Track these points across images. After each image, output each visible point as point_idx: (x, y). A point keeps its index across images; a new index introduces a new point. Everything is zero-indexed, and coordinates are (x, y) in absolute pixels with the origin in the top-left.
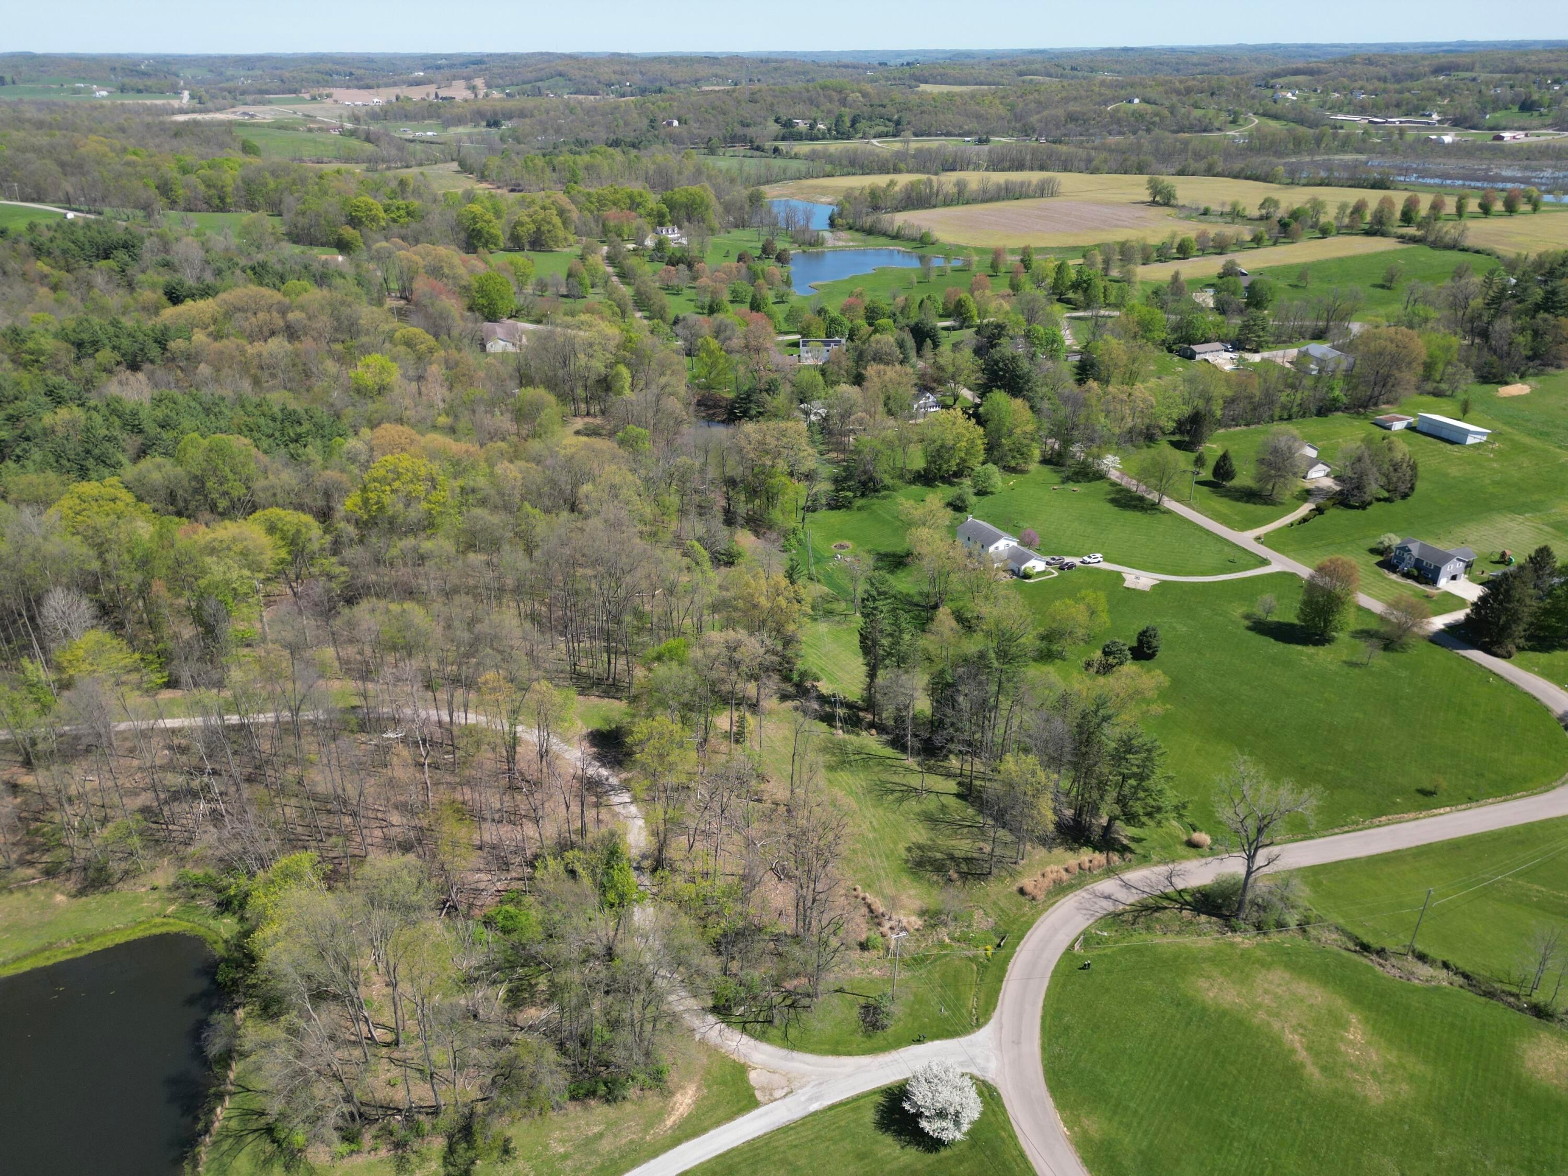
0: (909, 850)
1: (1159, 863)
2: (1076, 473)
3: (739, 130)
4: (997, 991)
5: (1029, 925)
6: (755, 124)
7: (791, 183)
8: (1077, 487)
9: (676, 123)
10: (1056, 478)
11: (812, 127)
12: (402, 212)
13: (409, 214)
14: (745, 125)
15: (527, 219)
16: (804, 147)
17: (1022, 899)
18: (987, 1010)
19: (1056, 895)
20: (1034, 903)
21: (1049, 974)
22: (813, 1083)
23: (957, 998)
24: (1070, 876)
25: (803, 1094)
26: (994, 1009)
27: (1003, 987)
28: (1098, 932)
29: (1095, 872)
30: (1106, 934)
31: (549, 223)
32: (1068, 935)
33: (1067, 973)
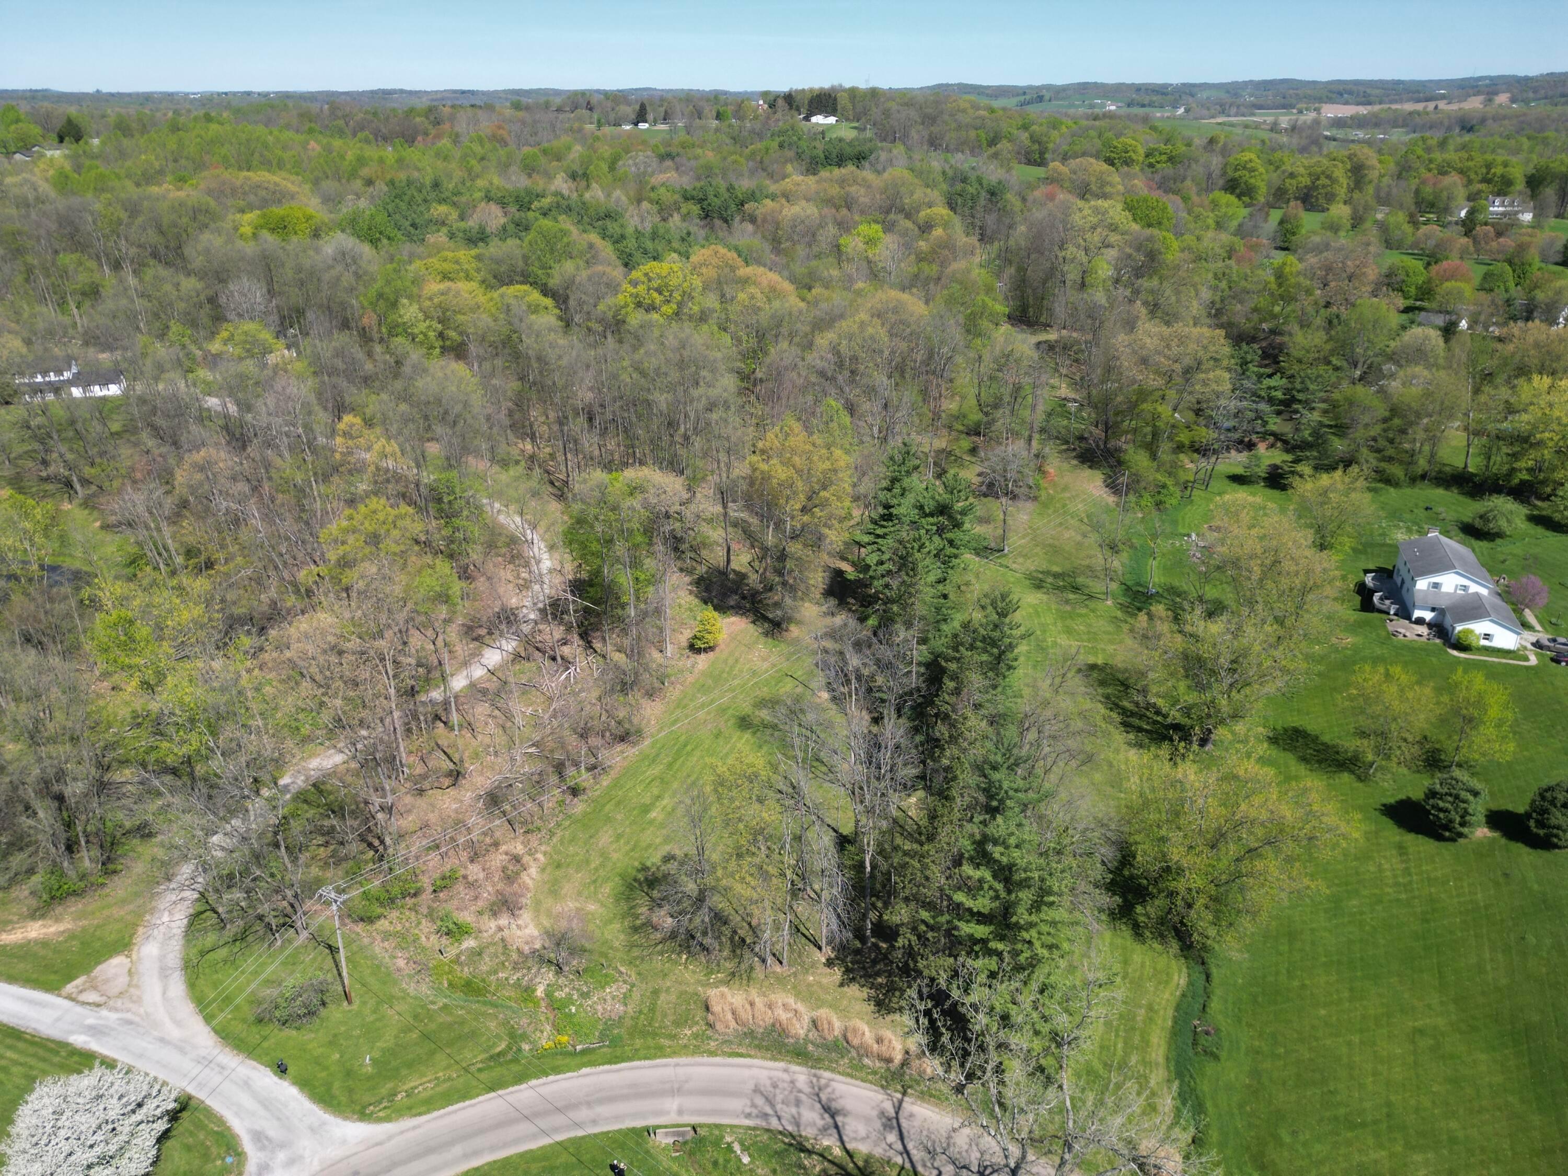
13: (1171, 159)
17: (699, 1014)
18: (410, 1108)
19: (759, 1047)
20: (709, 1033)
21: (560, 1137)
22: (129, 1016)
23: (410, 1065)
24: (813, 1035)
25: (100, 1018)
26: (420, 1114)
27: (481, 1098)
28: (737, 1147)
29: (866, 1061)
30: (746, 1160)
31: (1329, 177)
32: (680, 1112)
33: (586, 1158)
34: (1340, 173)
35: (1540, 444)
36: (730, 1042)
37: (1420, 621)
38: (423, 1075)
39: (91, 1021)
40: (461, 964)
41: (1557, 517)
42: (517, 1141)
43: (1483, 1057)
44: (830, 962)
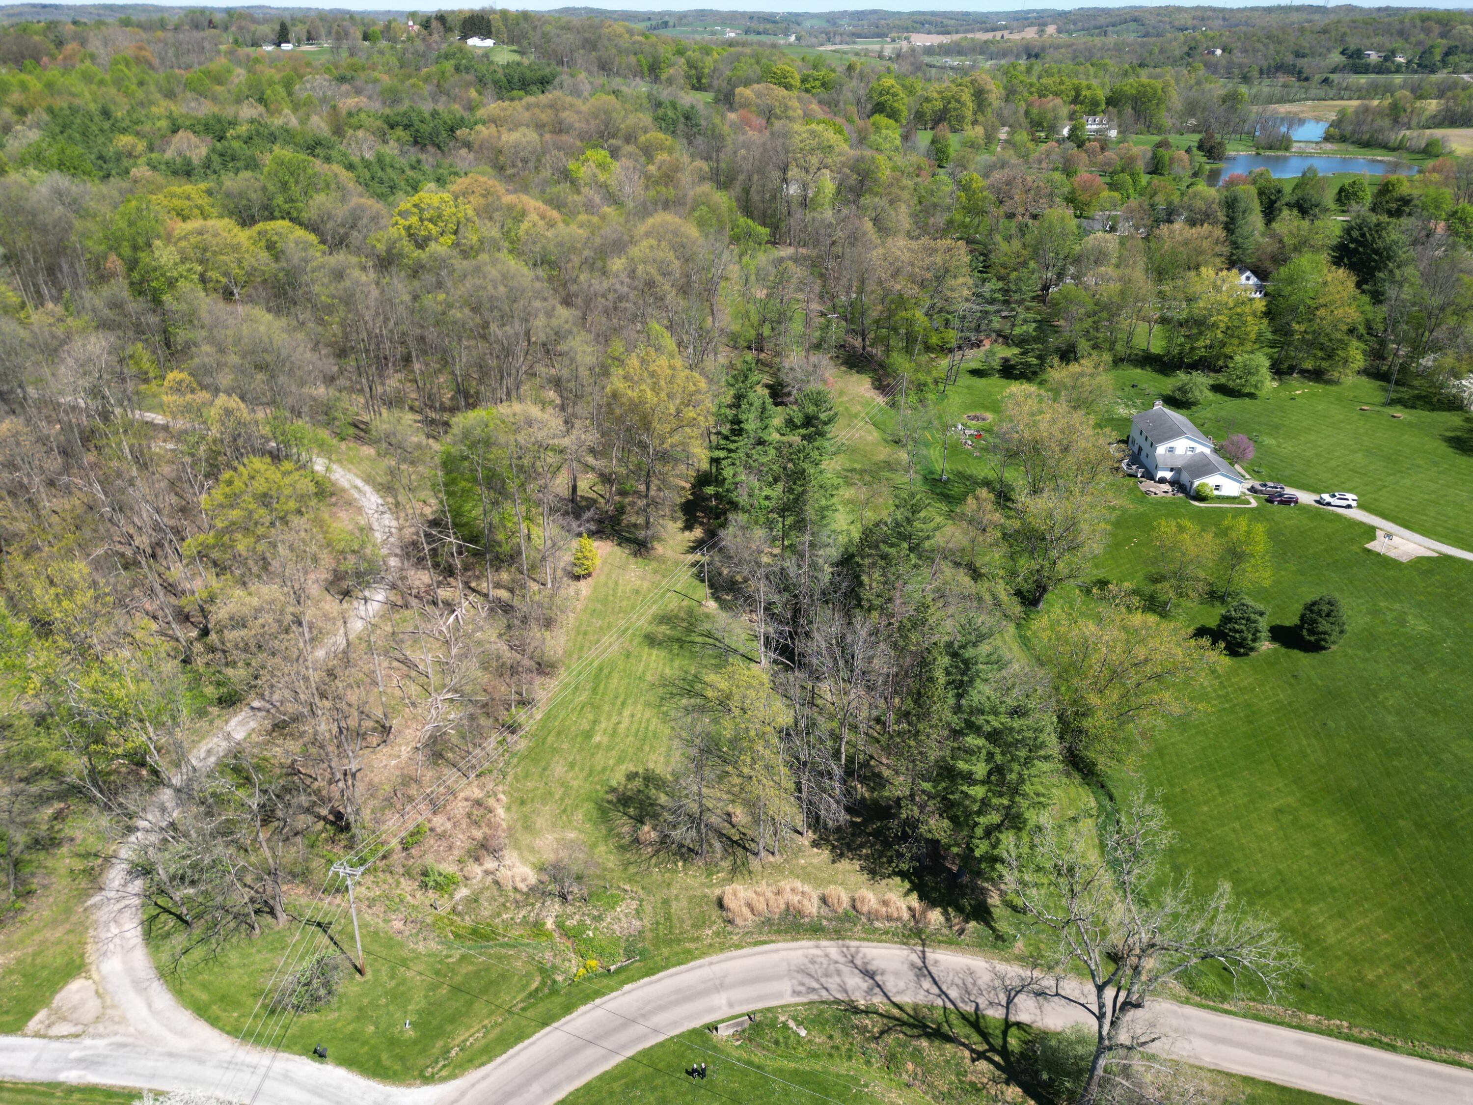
0: (631, 777)
1: (1020, 959)
2: (1418, 397)
3: (1289, 59)
4: (520, 1037)
5: (688, 956)
6: (1313, 55)
7: (1310, 103)
8: (1400, 413)
9: (1219, 52)
10: (1380, 397)
11: (1386, 59)
12: (817, 83)
13: (824, 85)
14: (1298, 55)
15: (935, 95)
16: (1363, 80)
17: (715, 913)
18: (470, 1061)
19: (779, 932)
20: (729, 928)
21: (630, 1053)
22: (118, 1039)
23: (452, 1020)
24: (824, 911)
25: (85, 1048)
26: (483, 1064)
27: (537, 1035)
28: (792, 1024)
29: (877, 924)
30: (803, 1033)
31: (958, 101)
32: (731, 1005)
33: (661, 1065)
34: (966, 97)
35: (1215, 325)
36: (752, 933)
37: (1162, 481)
38: (469, 1027)
39: (75, 1054)
40: (459, 914)
42: (589, 1066)
43: (1329, 821)
44: (815, 844)
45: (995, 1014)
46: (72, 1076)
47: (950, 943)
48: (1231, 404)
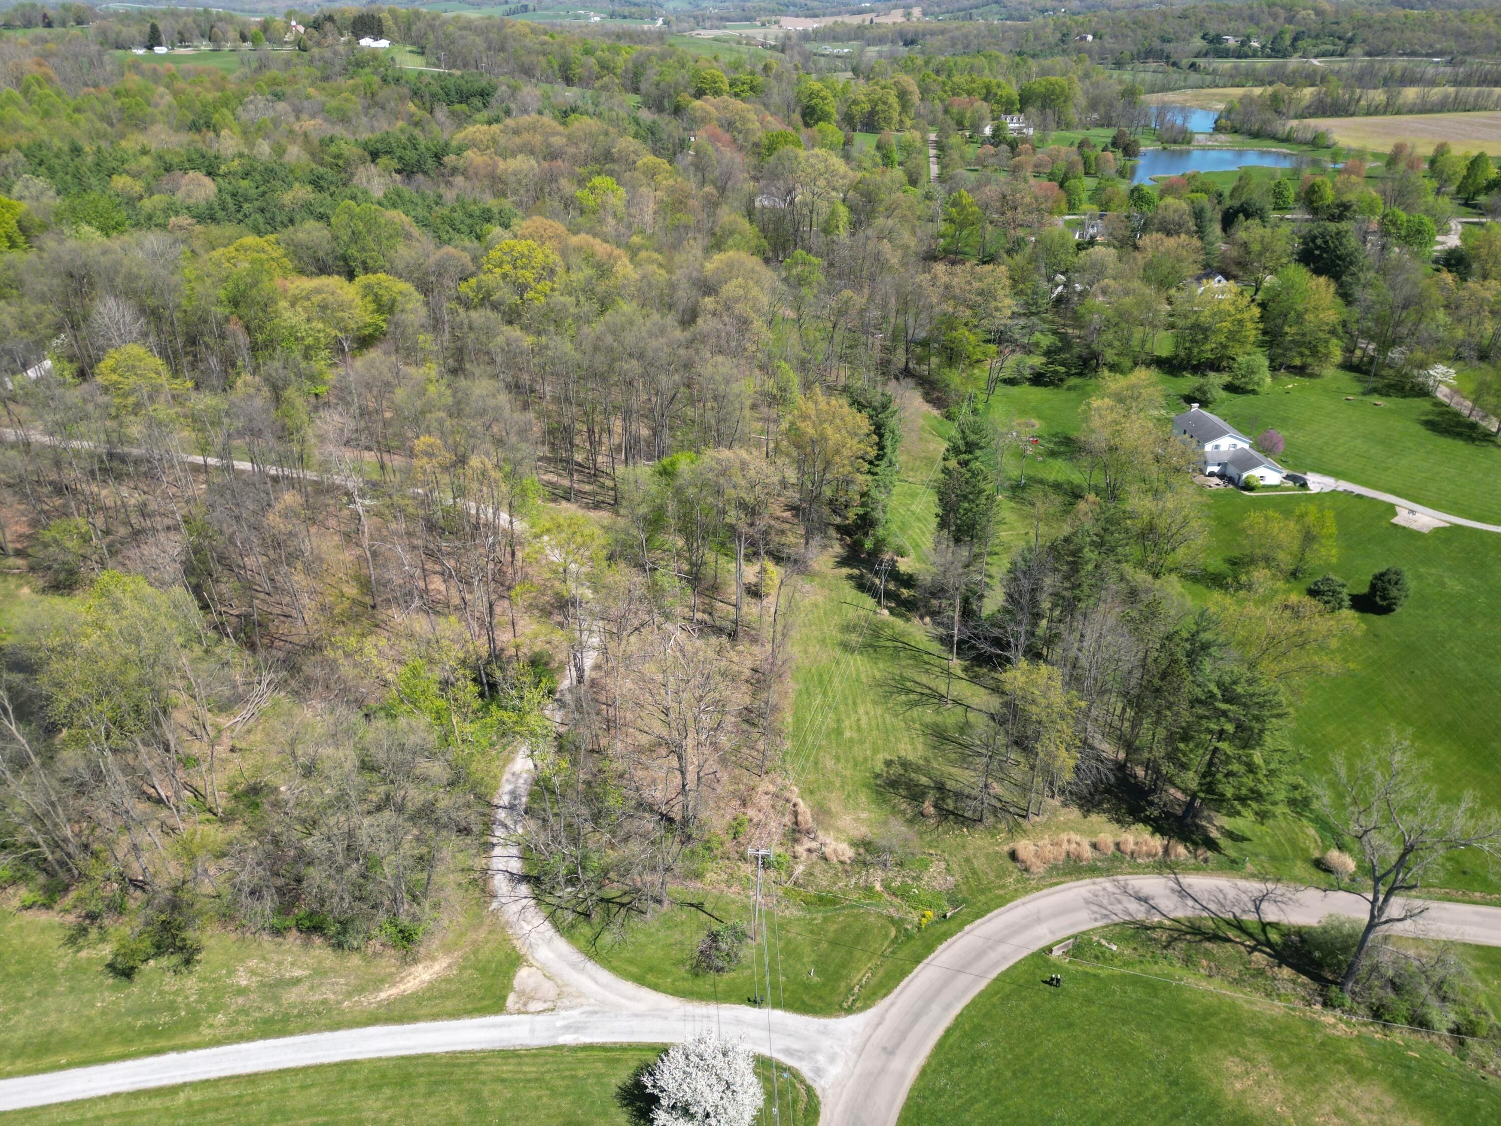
0: (889, 763)
1: (1253, 876)
2: (1389, 386)
3: (1157, 44)
4: (904, 973)
5: (1002, 901)
6: (1177, 39)
7: (1189, 91)
8: (1382, 402)
9: (1090, 38)
10: (1358, 388)
11: (1243, 44)
12: (746, 87)
13: (752, 89)
14: (1164, 40)
15: (863, 98)
16: (1226, 64)
17: (1010, 865)
18: (874, 994)
19: (1065, 874)
20: (1026, 875)
21: (994, 975)
22: (586, 1008)
23: (844, 965)
24: (1097, 854)
25: (564, 1018)
26: (885, 995)
27: (916, 971)
28: (1104, 942)
29: (1139, 861)
30: (1114, 948)
31: (885, 103)
32: (1052, 932)
33: (1021, 982)
34: (893, 100)
36: (1046, 877)
37: (1212, 474)
38: (859, 970)
39: (559, 1023)
40: (801, 886)
41: (1237, 383)
42: (968, 988)
43: (1439, 748)
44: (1065, 805)
45: (1250, 918)
46: (568, 1039)
47: (1198, 870)
48: (1240, 400)
